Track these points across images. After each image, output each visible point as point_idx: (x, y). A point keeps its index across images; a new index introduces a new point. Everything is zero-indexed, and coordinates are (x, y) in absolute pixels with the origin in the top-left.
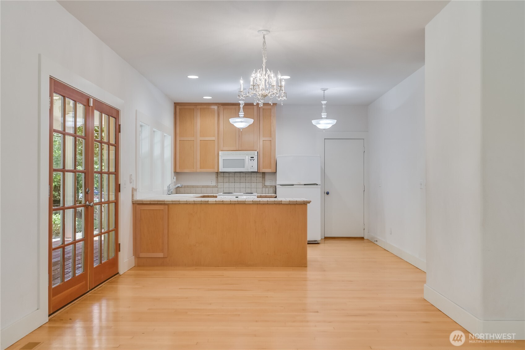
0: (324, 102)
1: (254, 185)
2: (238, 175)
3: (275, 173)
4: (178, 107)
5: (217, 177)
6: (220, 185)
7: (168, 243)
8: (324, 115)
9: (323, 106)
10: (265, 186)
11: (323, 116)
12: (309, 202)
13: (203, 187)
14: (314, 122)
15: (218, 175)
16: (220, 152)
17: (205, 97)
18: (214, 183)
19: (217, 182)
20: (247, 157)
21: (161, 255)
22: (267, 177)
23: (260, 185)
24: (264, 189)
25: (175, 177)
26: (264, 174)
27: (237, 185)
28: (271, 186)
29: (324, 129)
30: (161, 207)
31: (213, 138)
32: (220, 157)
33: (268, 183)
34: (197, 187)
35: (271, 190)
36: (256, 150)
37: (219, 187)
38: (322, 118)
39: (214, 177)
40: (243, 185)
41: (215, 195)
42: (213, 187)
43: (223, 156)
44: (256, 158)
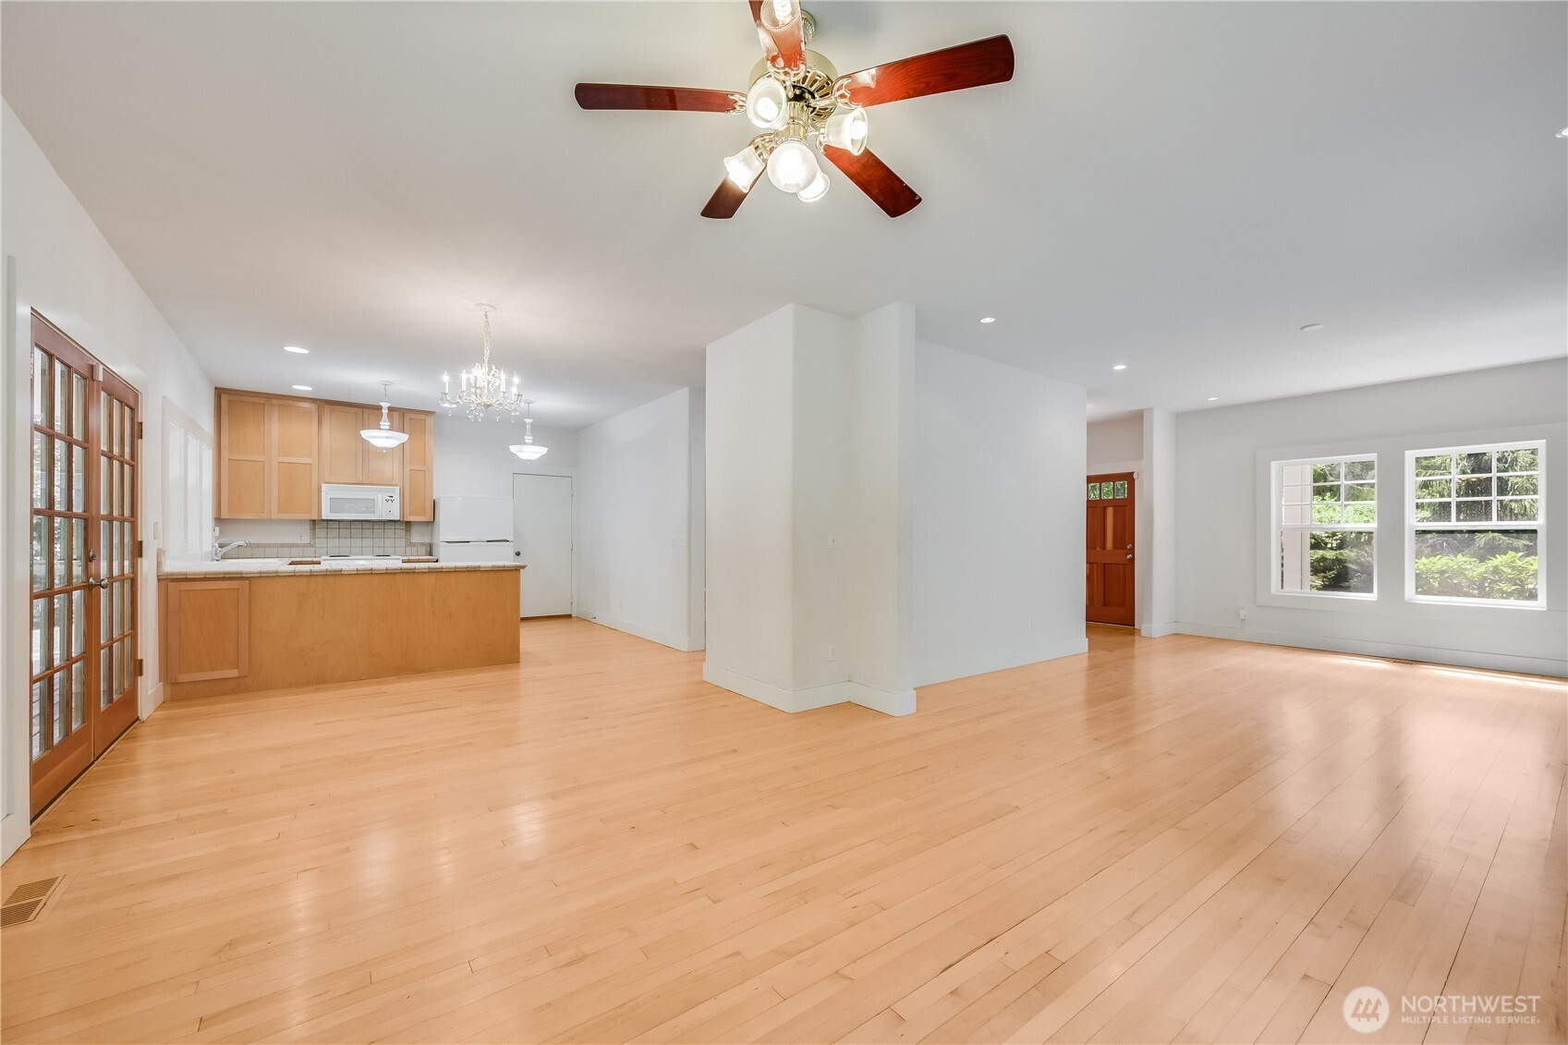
0: (529, 421)
1: (388, 542)
2: (358, 525)
3: (431, 523)
4: (225, 398)
5: (314, 529)
6: (320, 542)
7: (250, 649)
8: (528, 439)
9: (527, 426)
10: (413, 545)
11: (527, 441)
12: (524, 567)
13: (282, 546)
14: (513, 448)
15: (314, 525)
16: (324, 487)
17: (296, 387)
18: (306, 540)
19: (314, 536)
20: (380, 496)
21: (234, 673)
22: (414, 529)
23: (402, 542)
24: (409, 549)
25: (217, 529)
26: (408, 524)
27: (356, 542)
28: (422, 544)
29: (529, 460)
30: (235, 584)
31: (309, 461)
32: (323, 495)
33: (415, 539)
34: (269, 546)
35: (423, 550)
36: (396, 485)
37: (317, 545)
38: (525, 444)
39: (307, 528)
40: (367, 542)
41: (315, 559)
42: (305, 546)
43: (328, 492)
44: (397, 497)
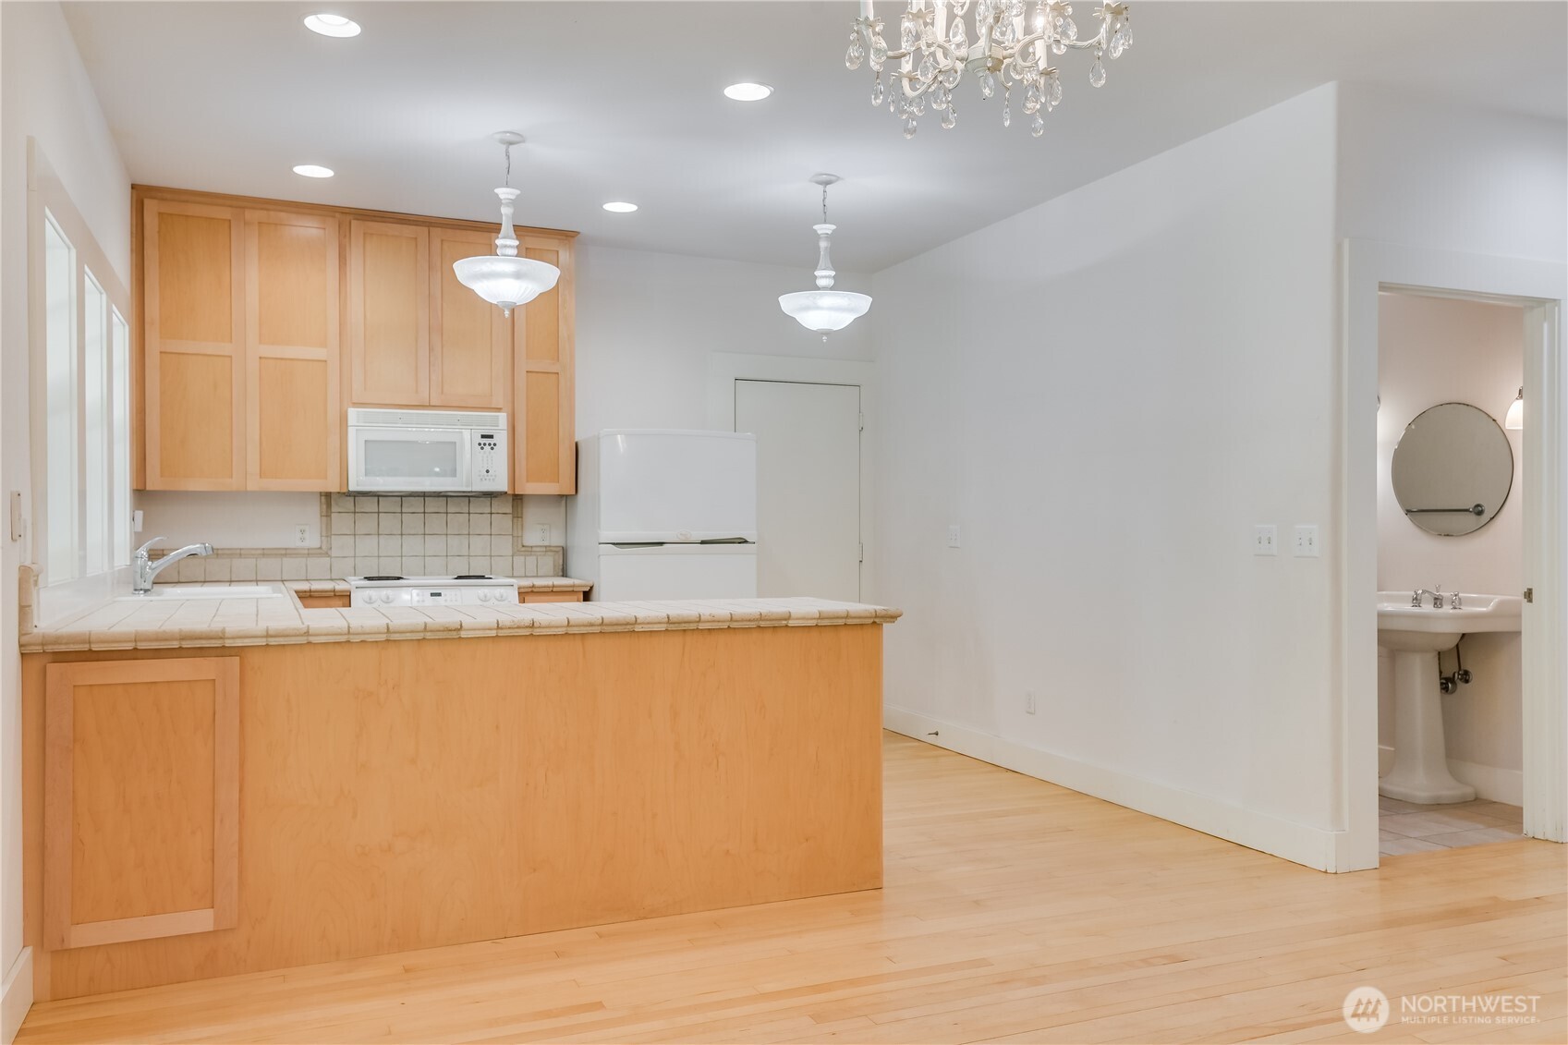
0: (824, 229)
1: (479, 544)
2: (417, 505)
3: (566, 500)
4: (151, 207)
5: (327, 514)
6: (341, 545)
8: (824, 276)
9: (823, 244)
10: (528, 550)
11: (821, 282)
12: (892, 618)
13: (265, 553)
14: (788, 303)
15: (329, 505)
16: (353, 414)
17: (301, 170)
18: (313, 540)
19: (328, 532)
20: (467, 434)
22: (531, 513)
23: (505, 545)
24: (519, 560)
25: (139, 514)
26: (517, 499)
27: (413, 545)
28: (548, 549)
29: (828, 333)
31: (319, 353)
32: (352, 432)
33: (533, 537)
34: (240, 553)
35: (548, 562)
36: (499, 410)
37: (334, 553)
38: (818, 288)
39: (314, 510)
40: (435, 545)
41: (341, 586)
42: (310, 553)
43: (363, 427)
44: (502, 439)
